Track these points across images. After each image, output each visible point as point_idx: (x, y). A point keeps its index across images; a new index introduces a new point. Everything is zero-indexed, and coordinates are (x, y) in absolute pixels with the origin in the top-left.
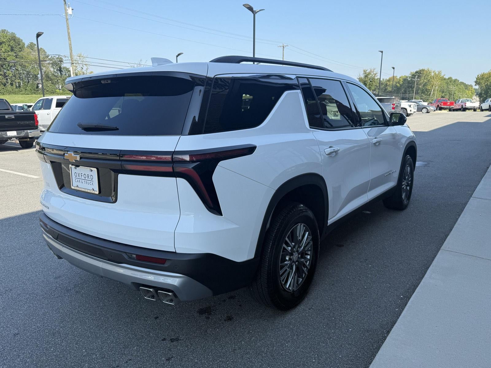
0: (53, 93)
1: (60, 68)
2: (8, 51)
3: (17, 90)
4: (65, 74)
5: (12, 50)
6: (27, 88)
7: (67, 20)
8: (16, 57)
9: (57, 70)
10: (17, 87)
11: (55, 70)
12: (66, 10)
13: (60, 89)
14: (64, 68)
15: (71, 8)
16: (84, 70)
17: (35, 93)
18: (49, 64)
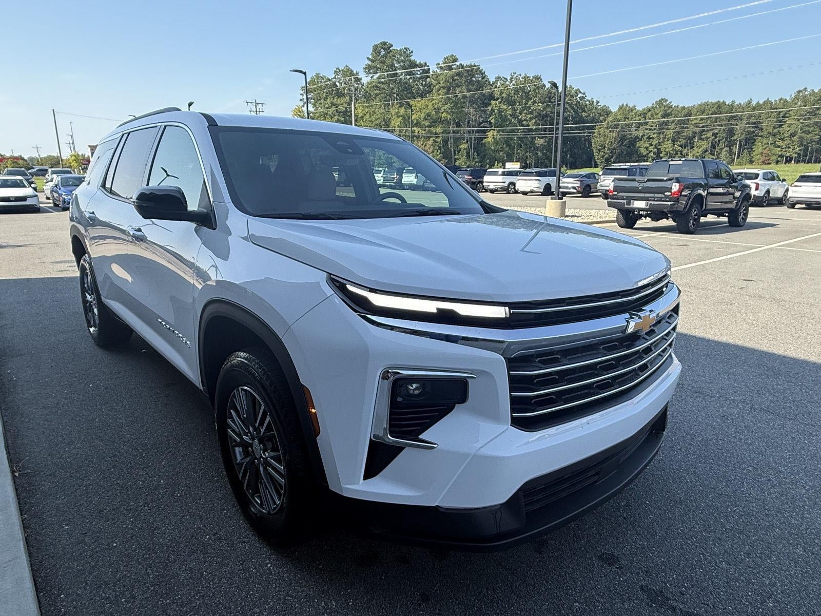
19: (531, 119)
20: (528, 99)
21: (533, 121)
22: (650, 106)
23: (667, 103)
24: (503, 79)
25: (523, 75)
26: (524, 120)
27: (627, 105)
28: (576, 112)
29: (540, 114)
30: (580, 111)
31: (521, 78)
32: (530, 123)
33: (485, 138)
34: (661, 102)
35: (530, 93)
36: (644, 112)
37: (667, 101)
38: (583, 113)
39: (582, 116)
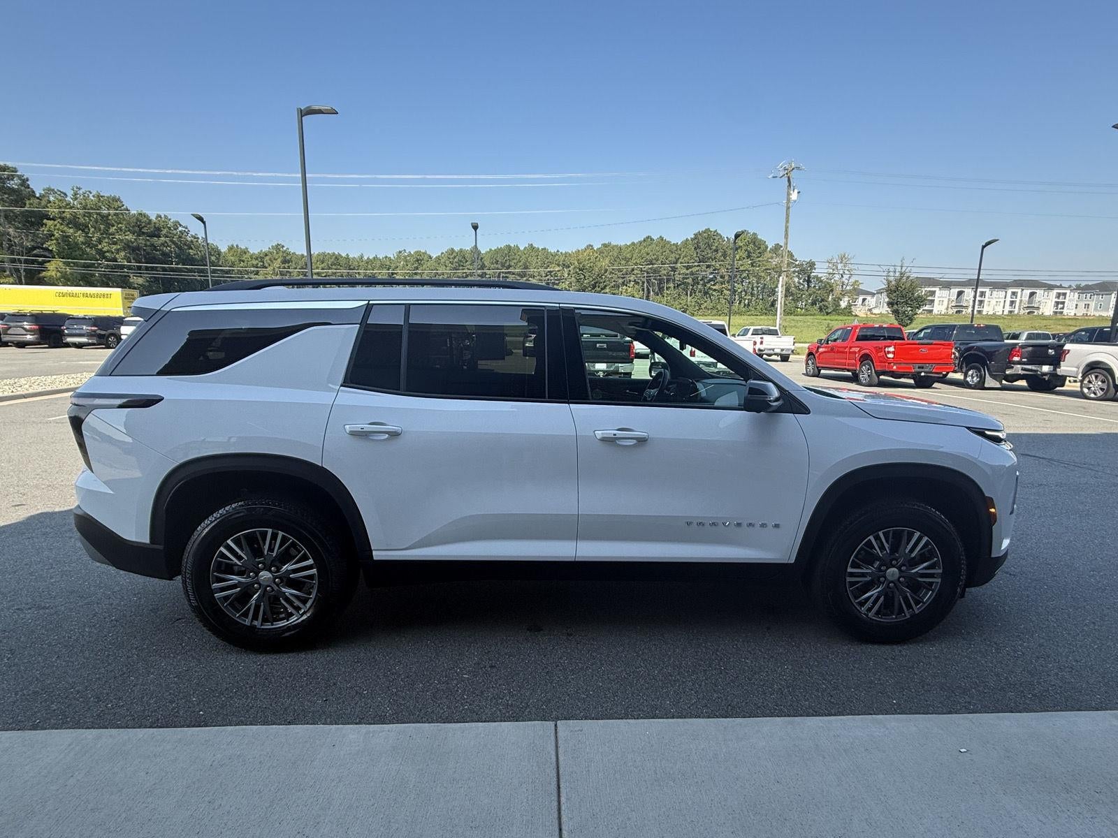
0: (791, 314)
1: (809, 277)
2: (744, 258)
3: (744, 309)
4: (815, 286)
5: (749, 257)
6: (758, 307)
7: (788, 208)
8: (752, 266)
9: (804, 280)
10: (745, 305)
11: (801, 281)
12: (789, 194)
13: (802, 309)
14: (816, 277)
15: (796, 191)
16: (844, 279)
17: (766, 314)
18: (794, 272)
19: (118, 251)
20: (109, 225)
21: (123, 254)
22: (265, 249)
23: (285, 249)
24: (59, 193)
25: (94, 193)
26: (108, 252)
27: (237, 246)
28: (180, 248)
29: (129, 246)
30: (186, 247)
31: (91, 195)
32: (117, 256)
33: (44, 271)
34: (278, 247)
35: (110, 217)
36: (261, 255)
37: (283, 247)
38: (190, 251)
39: (190, 254)
